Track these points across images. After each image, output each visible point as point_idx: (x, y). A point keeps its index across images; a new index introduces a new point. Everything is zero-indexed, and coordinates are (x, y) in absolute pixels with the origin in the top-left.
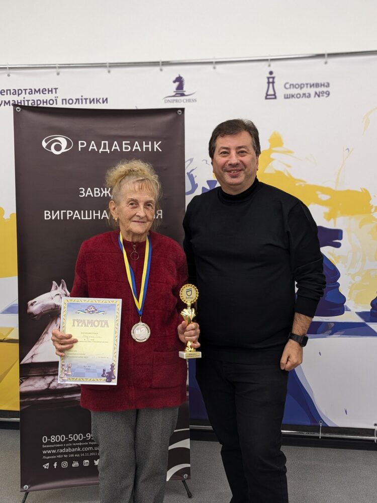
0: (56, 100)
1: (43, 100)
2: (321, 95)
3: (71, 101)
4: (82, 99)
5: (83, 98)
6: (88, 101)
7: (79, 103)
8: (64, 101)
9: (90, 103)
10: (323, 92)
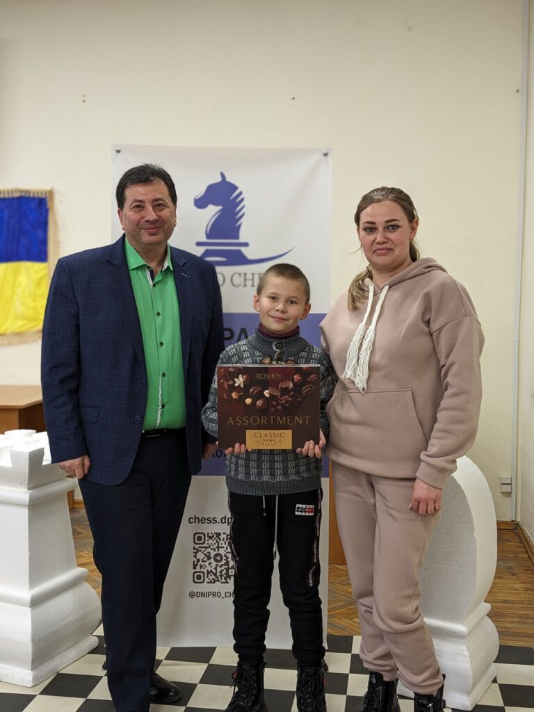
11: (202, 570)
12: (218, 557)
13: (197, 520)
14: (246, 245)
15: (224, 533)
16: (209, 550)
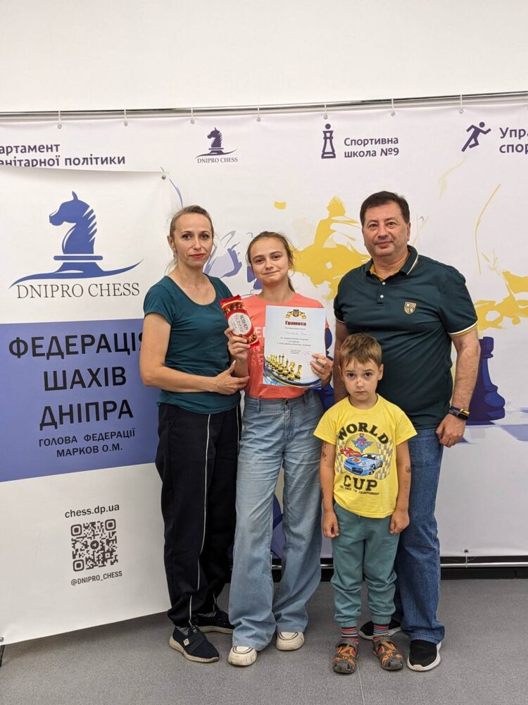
0: (58, 160)
1: (40, 160)
2: (388, 152)
3: (77, 162)
4: (91, 159)
5: (93, 157)
6: (99, 161)
7: (87, 164)
8: (68, 161)
9: (102, 163)
10: (390, 150)
11: (81, 558)
12: (94, 545)
13: (73, 514)
14: (100, 258)
15: (99, 522)
16: (86, 539)
